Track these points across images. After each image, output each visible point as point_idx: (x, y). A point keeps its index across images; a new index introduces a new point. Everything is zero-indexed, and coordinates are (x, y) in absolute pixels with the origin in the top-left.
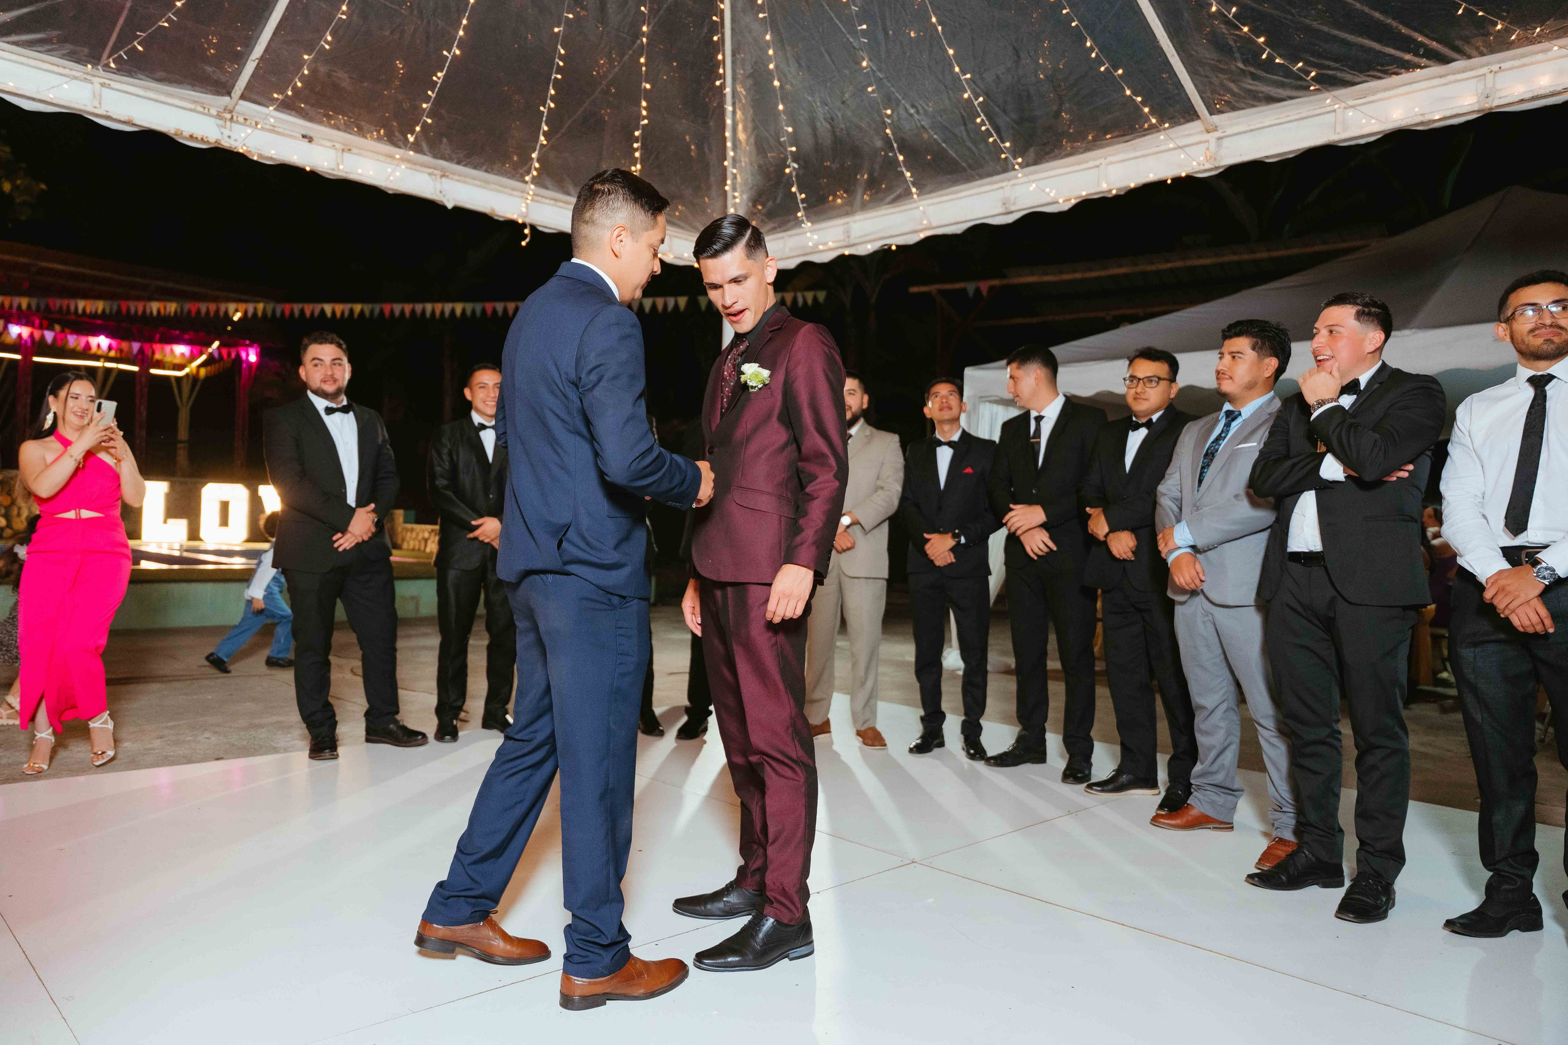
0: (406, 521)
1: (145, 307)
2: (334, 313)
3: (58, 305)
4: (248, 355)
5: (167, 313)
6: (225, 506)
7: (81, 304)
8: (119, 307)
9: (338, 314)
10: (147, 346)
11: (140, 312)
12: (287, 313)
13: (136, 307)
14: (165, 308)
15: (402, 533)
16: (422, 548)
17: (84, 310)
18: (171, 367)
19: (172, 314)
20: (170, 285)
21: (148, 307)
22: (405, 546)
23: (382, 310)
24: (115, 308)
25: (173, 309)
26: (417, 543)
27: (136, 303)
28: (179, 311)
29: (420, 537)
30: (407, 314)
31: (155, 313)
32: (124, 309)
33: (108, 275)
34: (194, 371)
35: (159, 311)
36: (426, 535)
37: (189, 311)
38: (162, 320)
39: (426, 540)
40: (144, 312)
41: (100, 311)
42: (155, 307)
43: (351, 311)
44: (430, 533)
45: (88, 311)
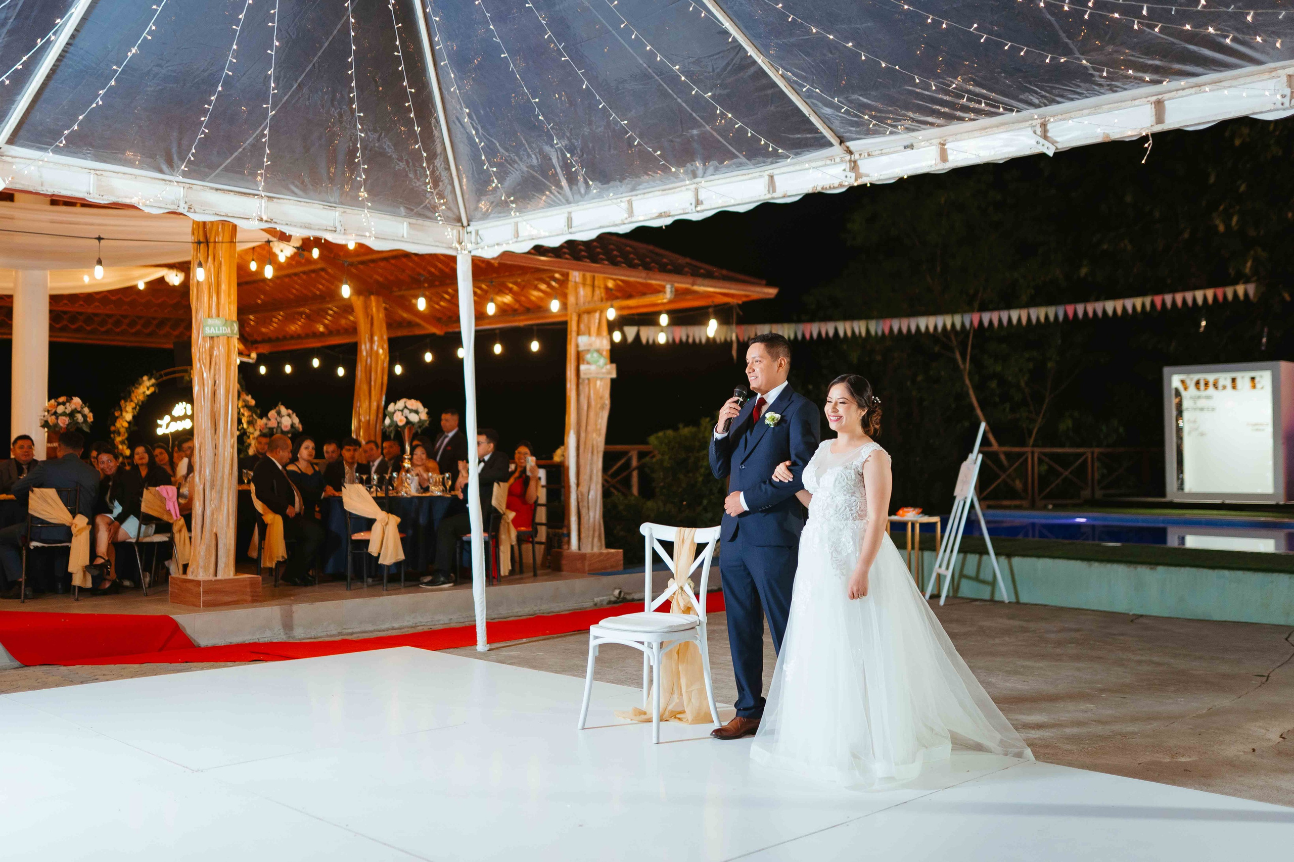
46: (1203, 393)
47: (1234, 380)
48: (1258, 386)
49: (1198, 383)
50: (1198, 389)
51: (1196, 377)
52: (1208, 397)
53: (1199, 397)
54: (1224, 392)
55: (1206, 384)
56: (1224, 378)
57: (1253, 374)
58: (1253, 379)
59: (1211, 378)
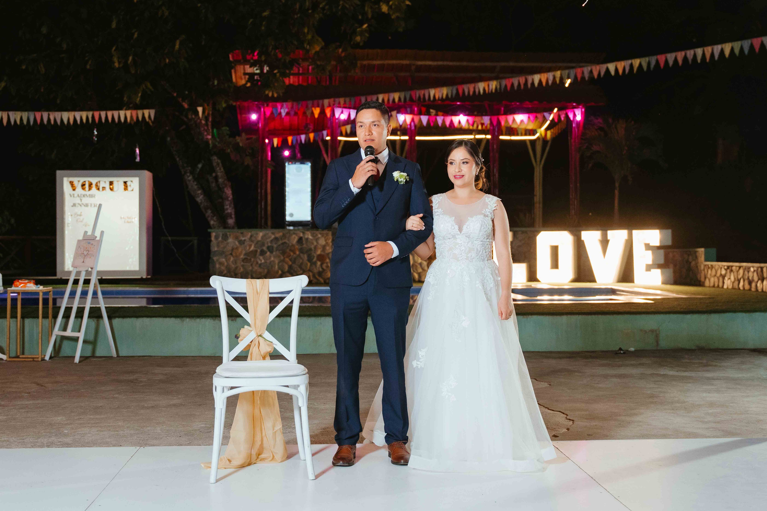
0: (706, 260)
1: (474, 88)
2: (616, 70)
3: (418, 96)
4: (575, 116)
5: (490, 91)
6: (555, 250)
7: (432, 92)
8: (457, 90)
9: (621, 72)
10: (495, 118)
11: (471, 93)
12: (579, 76)
13: (468, 89)
14: (488, 86)
15: (704, 270)
16: (721, 285)
17: (434, 97)
18: (524, 133)
19: (494, 91)
20: (512, 64)
21: (477, 87)
22: (707, 283)
23: (657, 62)
24: (454, 92)
25: (494, 87)
26: (716, 280)
27: (468, 85)
28: (498, 87)
29: (718, 274)
30: (680, 62)
31: (482, 91)
32: (461, 92)
33: (465, 64)
34: (543, 134)
35: (484, 90)
36: (723, 272)
37: (506, 86)
38: (487, 96)
39: (724, 277)
40: (474, 92)
41: (444, 96)
42: (481, 86)
43: (631, 66)
44: (726, 270)
45: (437, 97)
46: (87, 193)
47: (111, 183)
48: (129, 188)
49: (83, 185)
50: (84, 189)
51: (82, 180)
52: (92, 196)
53: (84, 196)
54: (104, 191)
55: (90, 185)
56: (104, 182)
57: (125, 179)
58: (125, 183)
59: (94, 181)
